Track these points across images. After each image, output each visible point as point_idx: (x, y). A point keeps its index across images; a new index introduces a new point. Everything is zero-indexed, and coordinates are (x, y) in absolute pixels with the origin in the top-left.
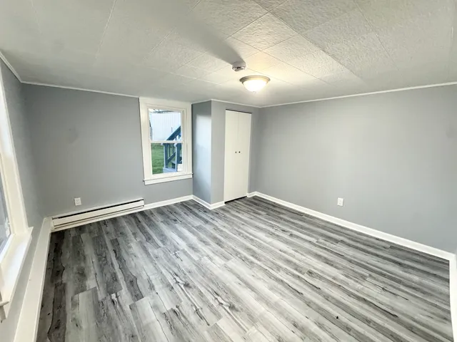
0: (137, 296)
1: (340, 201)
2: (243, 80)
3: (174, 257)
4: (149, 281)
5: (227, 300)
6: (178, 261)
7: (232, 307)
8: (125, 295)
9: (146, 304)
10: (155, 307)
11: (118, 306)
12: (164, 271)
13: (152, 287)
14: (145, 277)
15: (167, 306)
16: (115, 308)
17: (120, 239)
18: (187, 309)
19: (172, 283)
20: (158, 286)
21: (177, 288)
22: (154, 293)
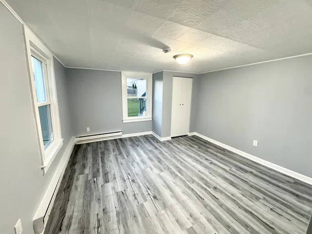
0: (106, 181)
1: (255, 143)
2: (175, 57)
3: (131, 165)
4: (114, 175)
5: (153, 193)
6: (132, 168)
7: (155, 197)
8: (100, 180)
9: (109, 185)
10: (114, 188)
11: (96, 184)
12: (123, 172)
13: (115, 178)
14: (113, 173)
15: (120, 189)
16: (95, 185)
17: (106, 152)
18: (129, 192)
19: (126, 178)
20: (118, 179)
21: (127, 181)
22: (115, 181)
